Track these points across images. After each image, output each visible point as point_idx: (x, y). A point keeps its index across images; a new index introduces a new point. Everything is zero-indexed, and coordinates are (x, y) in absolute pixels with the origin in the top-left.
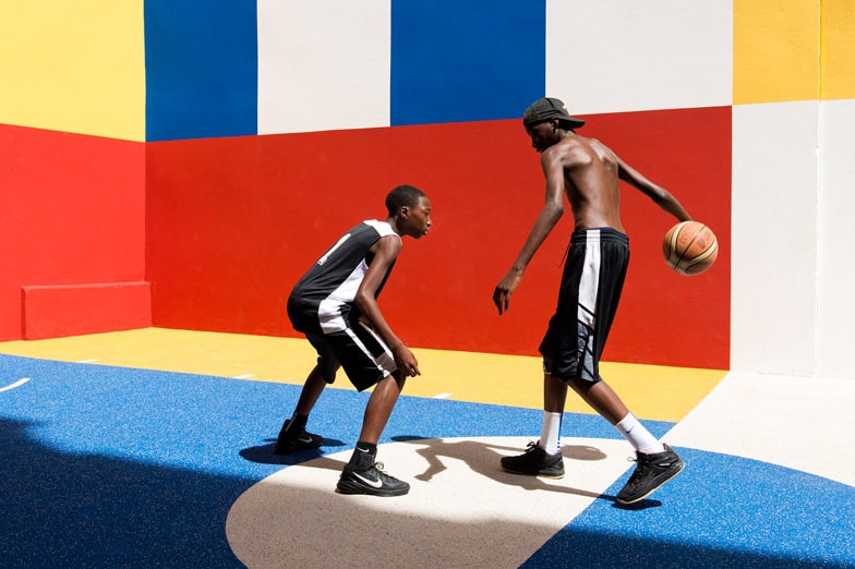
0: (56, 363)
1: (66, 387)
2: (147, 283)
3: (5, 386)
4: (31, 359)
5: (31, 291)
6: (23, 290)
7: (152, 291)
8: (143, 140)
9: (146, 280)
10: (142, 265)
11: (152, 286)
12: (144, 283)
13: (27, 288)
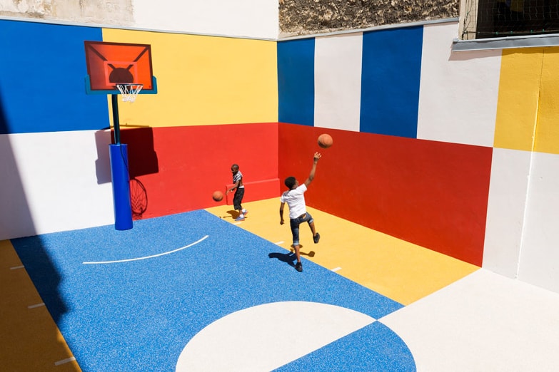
7: (280, 182)
8: (277, 121)
9: (278, 178)
11: (280, 180)
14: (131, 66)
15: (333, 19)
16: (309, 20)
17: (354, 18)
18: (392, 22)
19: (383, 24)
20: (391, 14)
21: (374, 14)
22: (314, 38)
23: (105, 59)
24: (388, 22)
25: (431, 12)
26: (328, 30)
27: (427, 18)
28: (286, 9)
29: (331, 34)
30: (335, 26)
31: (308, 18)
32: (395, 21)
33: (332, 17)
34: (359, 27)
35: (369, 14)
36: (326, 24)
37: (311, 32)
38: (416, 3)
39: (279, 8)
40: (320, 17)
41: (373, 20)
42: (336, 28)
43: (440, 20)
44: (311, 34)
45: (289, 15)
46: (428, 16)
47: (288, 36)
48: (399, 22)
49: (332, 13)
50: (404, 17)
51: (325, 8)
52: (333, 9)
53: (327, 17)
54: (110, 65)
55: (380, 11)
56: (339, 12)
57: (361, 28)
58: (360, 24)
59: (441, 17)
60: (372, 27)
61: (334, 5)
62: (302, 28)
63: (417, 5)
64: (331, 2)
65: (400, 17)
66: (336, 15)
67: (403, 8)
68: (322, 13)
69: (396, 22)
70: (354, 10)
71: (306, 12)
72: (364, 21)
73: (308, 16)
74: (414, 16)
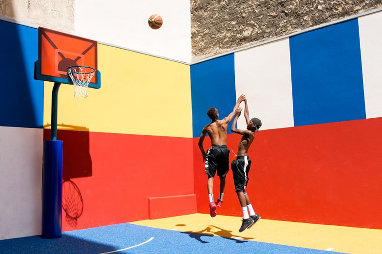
0: (163, 230)
1: (168, 242)
2: (195, 195)
3: (145, 241)
4: (153, 228)
5: (152, 199)
6: (149, 200)
7: (197, 198)
8: (192, 137)
9: (195, 193)
10: (193, 188)
11: (197, 196)
12: (193, 195)
13: (151, 199)
14: (79, 58)
15: (253, 34)
16: (227, 40)
17: (277, 28)
18: (321, 23)
19: (311, 26)
20: (318, 17)
21: (300, 20)
22: (234, 53)
23: (55, 47)
24: (316, 24)
25: (364, 6)
26: (248, 44)
27: (360, 12)
28: (200, 37)
29: (252, 46)
30: (256, 39)
31: (225, 38)
32: (324, 21)
33: (252, 32)
34: (284, 34)
35: (294, 21)
36: (245, 39)
37: (229, 49)
38: (346, 2)
39: (191, 38)
40: (238, 36)
41: (298, 25)
42: (258, 40)
43: (376, 10)
44: (229, 51)
45: (203, 41)
46: (361, 9)
47: (202, 58)
48: (328, 21)
49: (252, 29)
50: (333, 16)
51: (243, 27)
52: (253, 26)
53: (246, 33)
54: (60, 53)
55: (306, 17)
56: (260, 27)
57: (286, 34)
58: (285, 31)
59: (376, 8)
60: (299, 31)
61: (253, 23)
62: (218, 48)
63: (348, 4)
64: (250, 21)
65: (330, 16)
66: (257, 30)
67: (331, 9)
68: (240, 32)
69: (326, 22)
70: (277, 22)
71: (223, 34)
72: (289, 28)
73: (225, 37)
74: (345, 13)
